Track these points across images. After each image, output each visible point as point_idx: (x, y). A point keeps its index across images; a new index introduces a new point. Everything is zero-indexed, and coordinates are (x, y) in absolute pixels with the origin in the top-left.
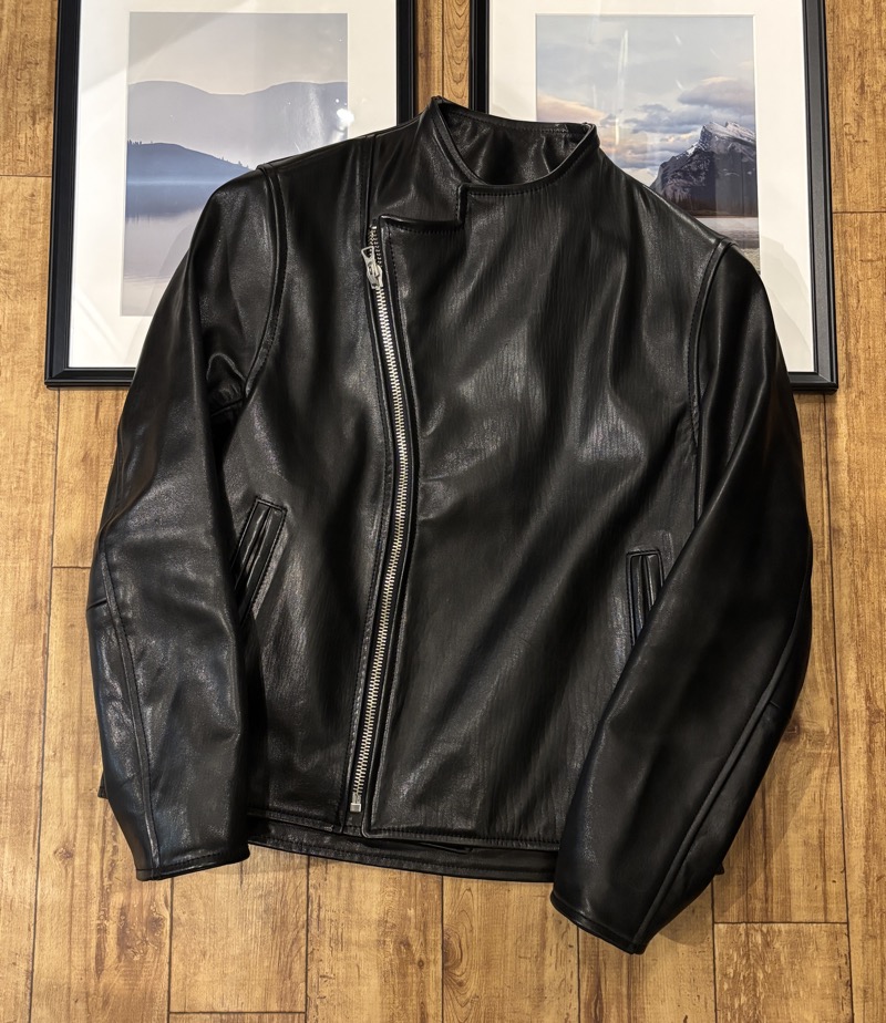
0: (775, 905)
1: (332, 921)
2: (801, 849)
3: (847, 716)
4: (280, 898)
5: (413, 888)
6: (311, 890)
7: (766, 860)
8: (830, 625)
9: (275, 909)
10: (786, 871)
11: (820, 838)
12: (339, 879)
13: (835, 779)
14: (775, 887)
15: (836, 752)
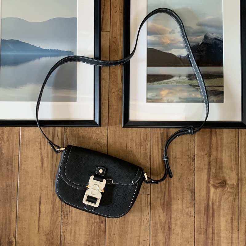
0: (215, 241)
1: (68, 243)
2: (225, 223)
3: (242, 179)
4: (51, 235)
5: (95, 233)
6: (61, 233)
7: (213, 227)
8: (237, 149)
9: (50, 239)
10: (219, 230)
11: (231, 219)
12: (71, 230)
13: (237, 201)
14: (215, 236)
15: (238, 191)
